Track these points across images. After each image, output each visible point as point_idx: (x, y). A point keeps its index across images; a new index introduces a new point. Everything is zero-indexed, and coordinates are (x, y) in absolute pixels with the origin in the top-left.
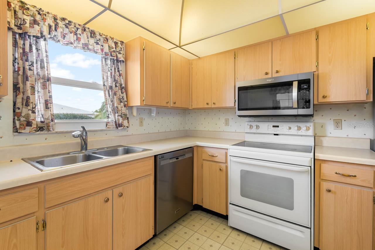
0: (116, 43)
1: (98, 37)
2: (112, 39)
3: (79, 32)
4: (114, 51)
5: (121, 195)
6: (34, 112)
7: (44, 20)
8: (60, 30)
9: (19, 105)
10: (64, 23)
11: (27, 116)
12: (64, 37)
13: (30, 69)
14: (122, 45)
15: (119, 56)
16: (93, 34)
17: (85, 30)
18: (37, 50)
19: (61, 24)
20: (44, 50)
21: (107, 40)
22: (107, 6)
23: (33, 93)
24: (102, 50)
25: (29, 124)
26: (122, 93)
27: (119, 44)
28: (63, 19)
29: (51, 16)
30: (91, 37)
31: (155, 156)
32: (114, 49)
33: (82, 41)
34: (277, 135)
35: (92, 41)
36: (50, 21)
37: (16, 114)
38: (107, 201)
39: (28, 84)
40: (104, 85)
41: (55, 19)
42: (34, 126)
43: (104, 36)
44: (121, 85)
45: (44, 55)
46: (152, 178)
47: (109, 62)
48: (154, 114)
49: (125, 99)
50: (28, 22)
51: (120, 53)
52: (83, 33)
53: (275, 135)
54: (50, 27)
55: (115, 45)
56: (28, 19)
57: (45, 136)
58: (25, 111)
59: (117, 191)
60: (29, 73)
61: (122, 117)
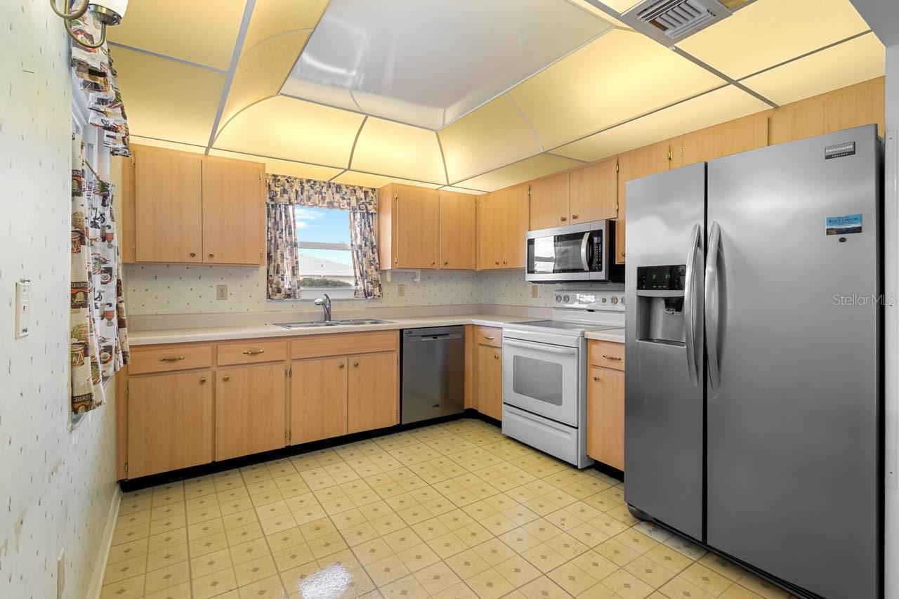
0: (366, 193)
1: (344, 190)
2: (361, 188)
3: (324, 190)
4: (363, 203)
5: (356, 365)
6: (283, 279)
7: (292, 186)
8: (306, 193)
9: (271, 273)
10: (309, 184)
11: (278, 283)
12: (309, 199)
13: (280, 237)
14: (373, 193)
15: (370, 207)
16: (339, 187)
17: (330, 187)
18: (286, 216)
19: (307, 186)
20: (291, 215)
21: (355, 191)
22: (347, 167)
23: (282, 261)
24: (349, 204)
25: (279, 291)
26: (373, 253)
27: (370, 193)
28: (309, 181)
29: (297, 181)
30: (337, 192)
31: (401, 331)
32: (364, 201)
33: (327, 200)
34: (592, 311)
35: (337, 197)
36: (297, 186)
37: (269, 282)
38: (342, 367)
39: (279, 251)
40: (352, 245)
41: (301, 183)
42: (283, 293)
43: (351, 188)
44: (372, 243)
45: (292, 220)
46: (396, 355)
47: (358, 216)
48: (418, 280)
49: (377, 261)
50: (279, 193)
51: (370, 204)
52: (328, 190)
53: (590, 311)
54: (297, 192)
55: (365, 195)
56: (278, 190)
57: (292, 304)
58: (276, 278)
59: (353, 360)
60: (279, 241)
61: (372, 284)
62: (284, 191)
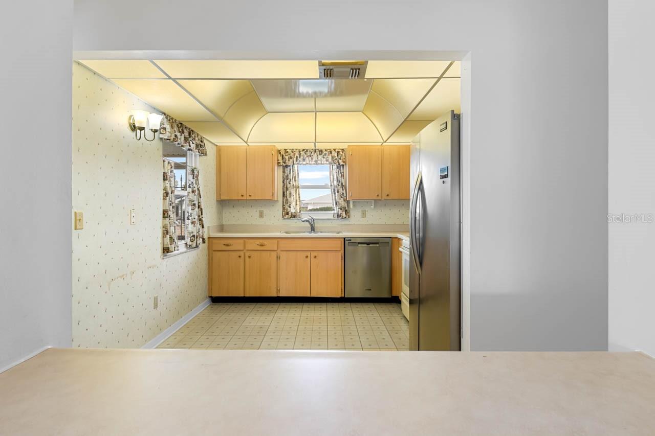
0: (338, 152)
1: (325, 152)
2: (335, 150)
3: (312, 154)
4: (336, 159)
5: (315, 257)
6: (290, 207)
7: (295, 154)
8: (302, 157)
9: (284, 204)
10: (304, 152)
11: (287, 210)
12: (304, 160)
13: (289, 183)
14: (342, 152)
15: (340, 161)
16: (321, 151)
17: (316, 152)
18: (293, 171)
19: (302, 153)
20: (296, 170)
21: (331, 153)
23: (290, 197)
24: (327, 161)
25: (287, 214)
26: (343, 190)
27: (341, 153)
28: (304, 150)
29: (297, 151)
30: (320, 154)
31: (345, 238)
32: (336, 157)
33: (314, 160)
35: (320, 157)
36: (297, 154)
37: (284, 209)
38: (307, 257)
39: (288, 191)
40: (331, 185)
41: (299, 152)
42: (290, 215)
43: (329, 151)
44: (342, 184)
45: (297, 173)
46: (340, 254)
47: (335, 167)
48: (373, 207)
49: (345, 195)
50: (287, 159)
51: (340, 159)
52: (314, 154)
54: (297, 157)
55: (337, 154)
56: (287, 157)
57: (295, 221)
58: (287, 207)
59: (314, 254)
60: (289, 185)
61: (341, 209)
62: (291, 158)
